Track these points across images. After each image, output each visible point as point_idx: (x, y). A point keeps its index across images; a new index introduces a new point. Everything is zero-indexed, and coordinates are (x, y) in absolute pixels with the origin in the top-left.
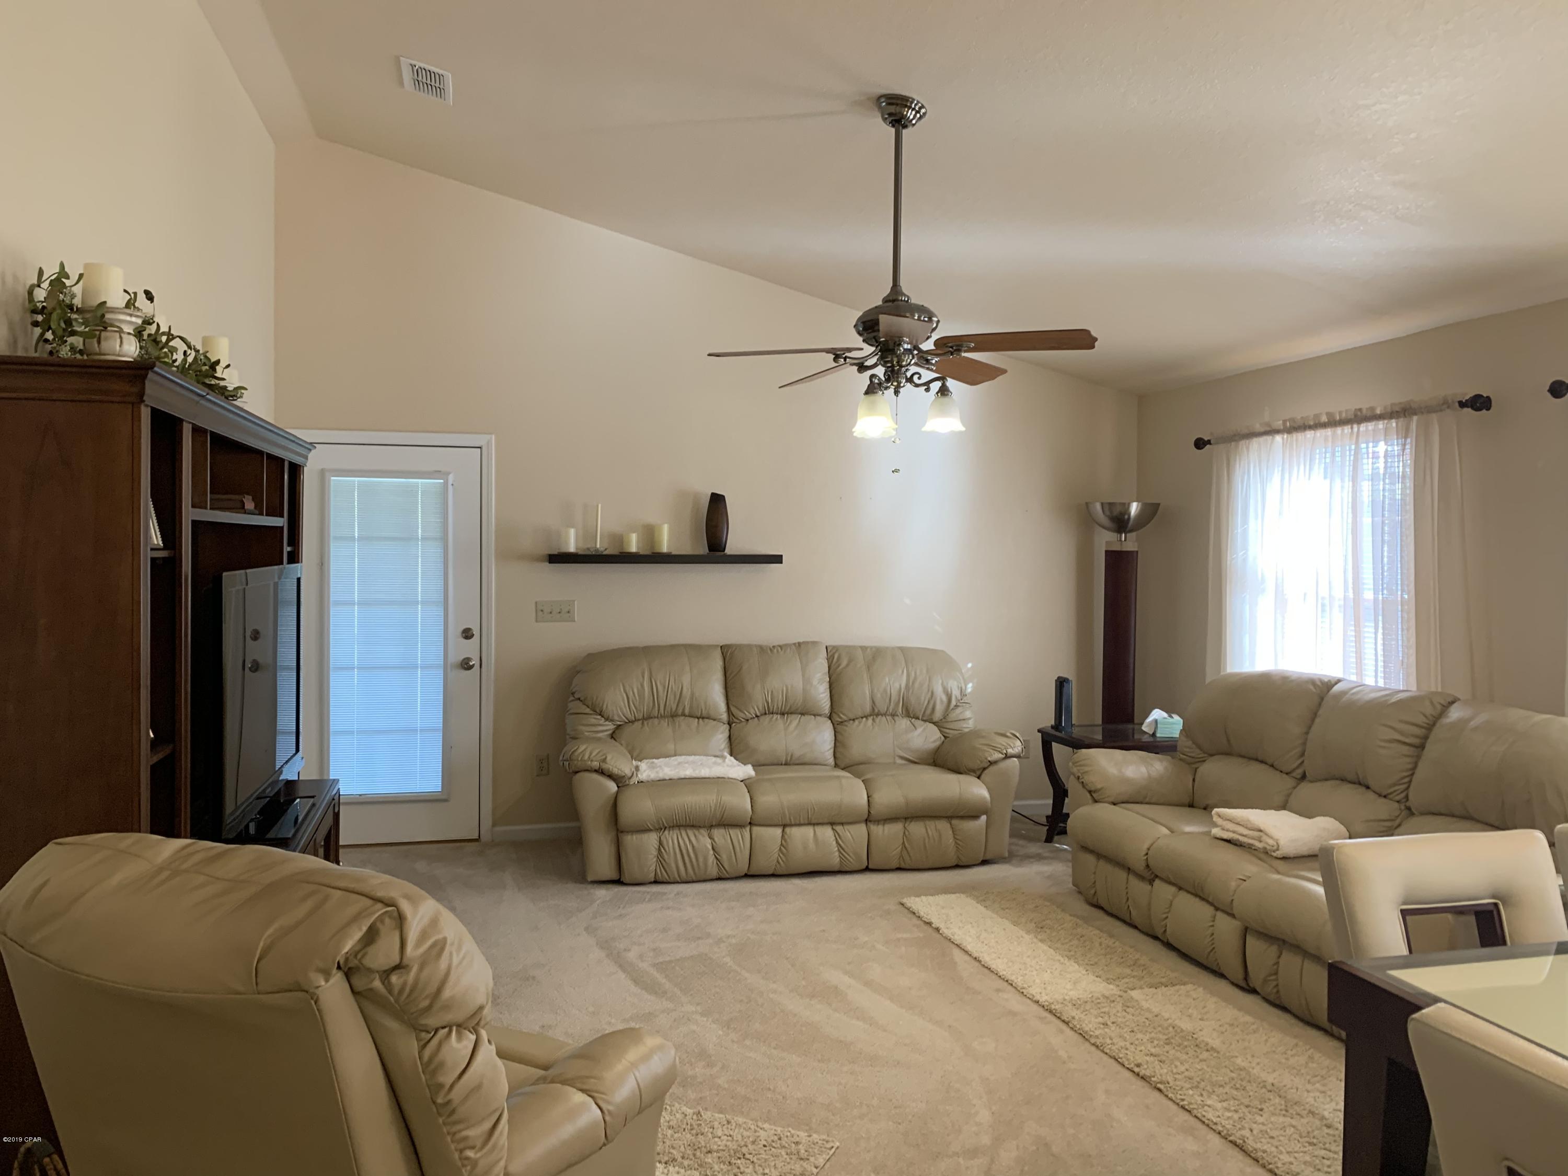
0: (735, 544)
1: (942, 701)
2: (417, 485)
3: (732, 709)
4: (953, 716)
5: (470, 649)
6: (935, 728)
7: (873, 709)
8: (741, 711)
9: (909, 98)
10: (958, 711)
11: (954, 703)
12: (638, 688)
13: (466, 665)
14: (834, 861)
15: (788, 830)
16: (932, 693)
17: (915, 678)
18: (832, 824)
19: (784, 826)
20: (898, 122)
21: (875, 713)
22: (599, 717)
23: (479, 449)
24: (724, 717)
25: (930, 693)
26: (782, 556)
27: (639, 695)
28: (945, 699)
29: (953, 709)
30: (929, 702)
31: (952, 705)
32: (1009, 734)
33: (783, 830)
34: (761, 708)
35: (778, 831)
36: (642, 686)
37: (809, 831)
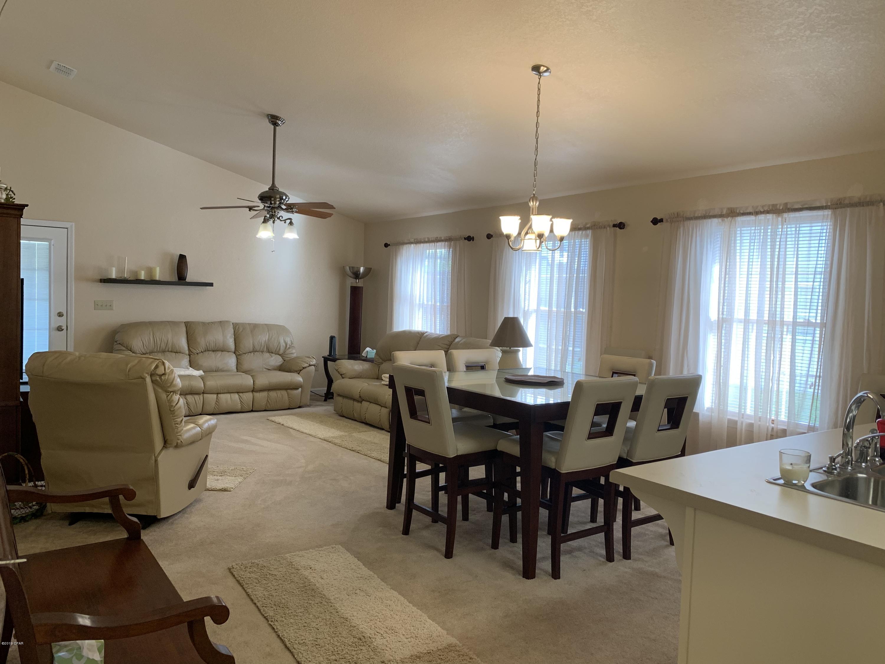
0: (190, 277)
1: (283, 345)
2: (35, 244)
4: (288, 352)
5: (62, 322)
6: (280, 357)
7: (254, 349)
8: (195, 350)
9: (279, 117)
10: (290, 350)
11: (288, 346)
12: (148, 340)
13: (60, 329)
14: (239, 407)
15: (219, 395)
16: (279, 343)
17: (272, 337)
18: (238, 393)
20: (275, 124)
21: (254, 351)
22: (130, 351)
23: (66, 229)
24: (187, 352)
25: (278, 343)
26: (213, 283)
27: (148, 342)
28: (284, 345)
29: (288, 349)
30: (278, 346)
31: (287, 348)
32: (311, 357)
33: (217, 396)
34: (204, 348)
35: (215, 396)
36: (150, 339)
37: (228, 396)
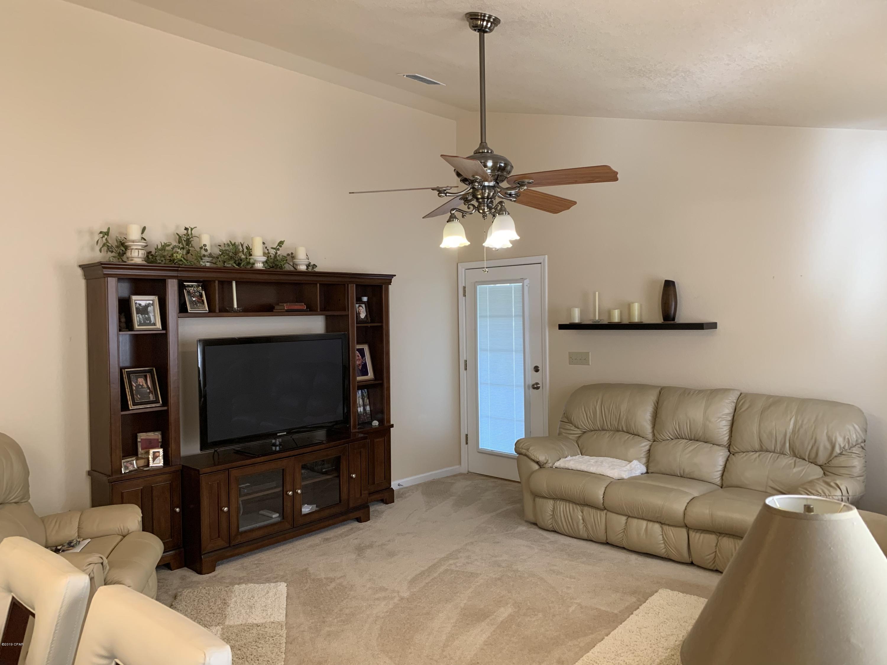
0: (681, 314)
1: (825, 448)
3: (655, 432)
4: (835, 462)
5: (537, 378)
6: (821, 470)
7: (761, 447)
10: (842, 458)
11: (837, 450)
12: (593, 410)
13: (536, 387)
14: (661, 549)
16: (815, 442)
17: (801, 426)
18: (661, 523)
19: (629, 517)
20: (482, 31)
21: (762, 449)
22: (571, 425)
23: (540, 264)
24: (650, 436)
25: (813, 440)
26: (716, 323)
28: (829, 447)
29: (836, 456)
30: (812, 447)
31: (835, 454)
33: (628, 519)
34: (672, 434)
35: (624, 518)
37: (644, 524)
